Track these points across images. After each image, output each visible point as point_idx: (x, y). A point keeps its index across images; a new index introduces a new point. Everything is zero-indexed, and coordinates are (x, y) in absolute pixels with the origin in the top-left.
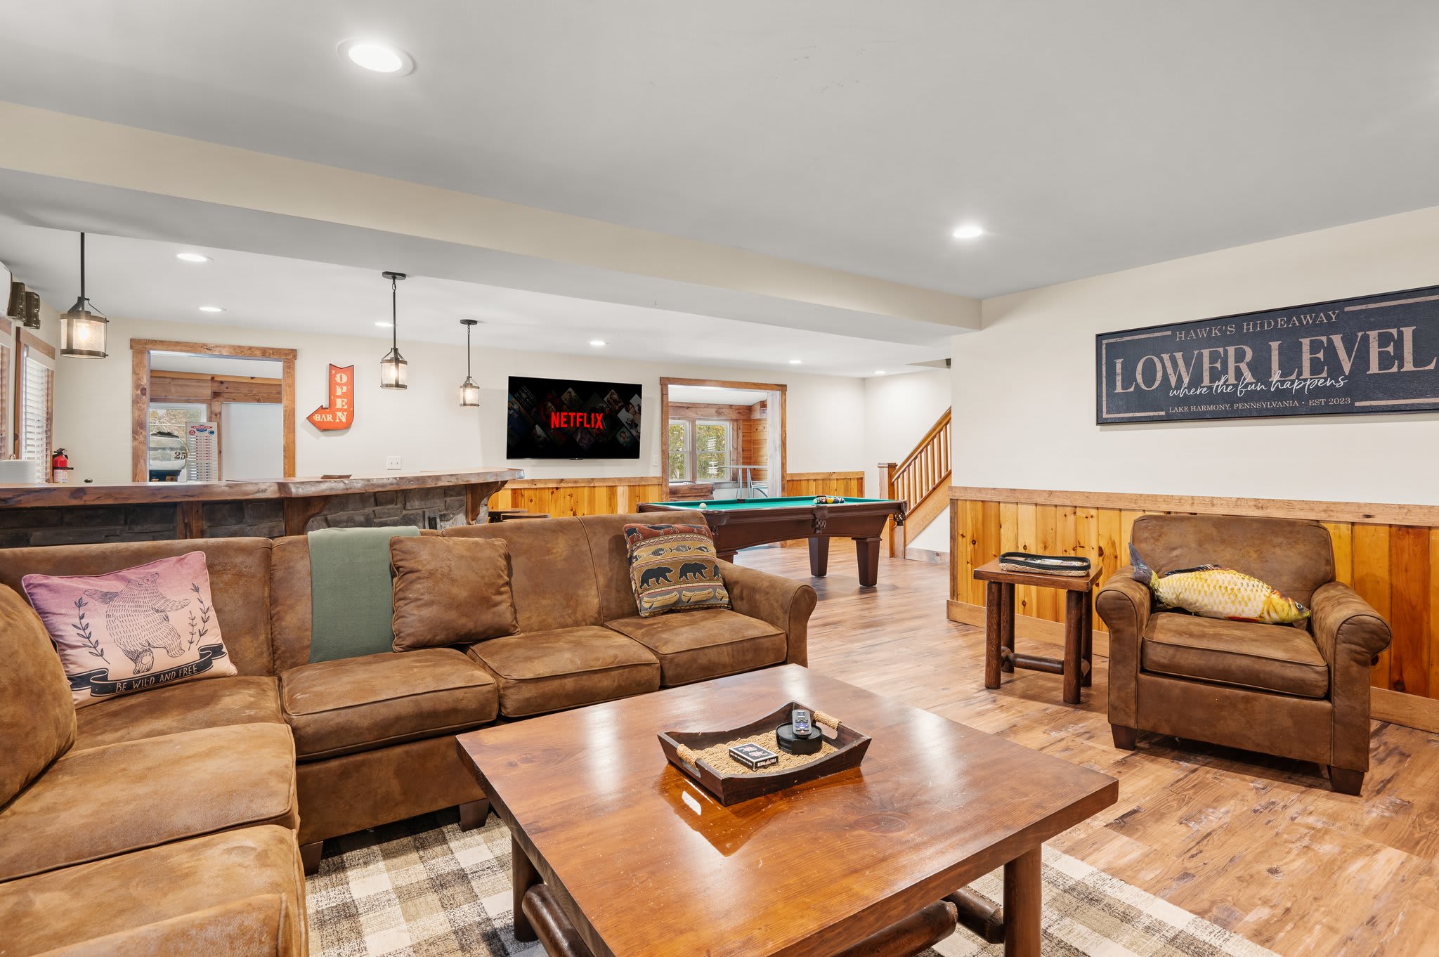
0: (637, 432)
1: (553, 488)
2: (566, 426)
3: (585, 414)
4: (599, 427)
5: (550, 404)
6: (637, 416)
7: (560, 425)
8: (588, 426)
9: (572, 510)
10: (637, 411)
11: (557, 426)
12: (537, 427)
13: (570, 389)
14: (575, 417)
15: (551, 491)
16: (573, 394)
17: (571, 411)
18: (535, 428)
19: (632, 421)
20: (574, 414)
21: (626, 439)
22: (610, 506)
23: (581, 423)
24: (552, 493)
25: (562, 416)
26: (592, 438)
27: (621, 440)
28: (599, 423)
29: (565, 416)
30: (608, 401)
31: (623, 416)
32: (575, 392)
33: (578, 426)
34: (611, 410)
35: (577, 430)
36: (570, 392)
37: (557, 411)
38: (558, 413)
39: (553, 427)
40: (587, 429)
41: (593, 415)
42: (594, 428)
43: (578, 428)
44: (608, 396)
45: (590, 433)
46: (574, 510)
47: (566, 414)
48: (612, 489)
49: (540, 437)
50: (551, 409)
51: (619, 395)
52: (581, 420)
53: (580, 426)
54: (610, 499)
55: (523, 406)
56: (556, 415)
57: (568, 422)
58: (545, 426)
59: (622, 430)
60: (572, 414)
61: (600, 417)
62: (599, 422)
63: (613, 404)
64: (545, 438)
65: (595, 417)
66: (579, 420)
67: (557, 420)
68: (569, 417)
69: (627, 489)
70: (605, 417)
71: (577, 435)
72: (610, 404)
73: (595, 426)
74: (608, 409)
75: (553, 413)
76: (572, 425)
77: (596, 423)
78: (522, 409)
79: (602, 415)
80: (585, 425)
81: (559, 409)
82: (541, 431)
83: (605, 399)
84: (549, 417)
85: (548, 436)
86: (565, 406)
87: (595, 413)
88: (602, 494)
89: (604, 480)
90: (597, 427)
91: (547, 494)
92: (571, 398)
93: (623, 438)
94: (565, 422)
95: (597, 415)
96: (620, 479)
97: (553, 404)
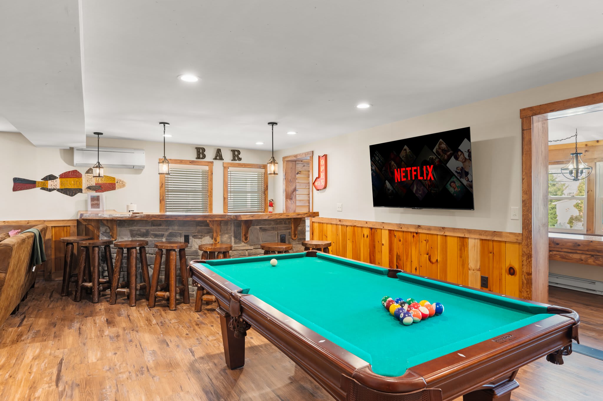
0: (468, 181)
1: (414, 232)
2: (405, 179)
3: (419, 167)
4: (430, 178)
5: (393, 163)
6: (467, 163)
7: (401, 179)
8: (421, 178)
9: (427, 254)
10: (467, 158)
11: (399, 181)
12: (387, 182)
13: (406, 147)
14: (411, 171)
15: (412, 234)
16: (408, 150)
17: (408, 167)
18: (385, 183)
19: (462, 169)
20: (410, 168)
21: (456, 189)
22: (461, 257)
23: (416, 176)
24: (413, 236)
25: (402, 172)
26: (425, 190)
27: (452, 190)
28: (430, 175)
29: (404, 172)
30: (437, 152)
31: (453, 165)
32: (410, 149)
33: (413, 178)
34: (440, 161)
35: (413, 182)
36: (405, 150)
37: (398, 168)
38: (399, 169)
39: (396, 181)
40: (420, 180)
41: (425, 167)
42: (427, 180)
43: (414, 180)
44: (437, 147)
45: (424, 185)
46: (429, 255)
47: (404, 169)
48: (463, 241)
49: (389, 190)
50: (394, 167)
51: (447, 144)
52: (415, 173)
53: (415, 179)
54: (461, 250)
55: (377, 167)
56: (397, 171)
57: (406, 176)
58: (392, 181)
59: (452, 180)
60: (408, 169)
61: (430, 169)
62: (430, 173)
63: (441, 153)
64: (392, 191)
65: (427, 170)
66: (414, 173)
67: (399, 175)
68: (406, 171)
69: (478, 242)
70: (435, 168)
71: (413, 187)
72: (439, 154)
73: (427, 178)
74: (437, 160)
75: (395, 170)
76: (409, 179)
77: (427, 175)
78: (377, 169)
79: (432, 166)
80: (420, 178)
81: (399, 166)
82: (390, 185)
83: (434, 150)
84: (393, 173)
85: (394, 189)
86: (403, 163)
87: (426, 165)
88: (453, 245)
89: (454, 230)
90: (429, 178)
91: (410, 236)
92: (406, 155)
93: (453, 188)
94: (405, 177)
95: (428, 166)
96: (469, 231)
97: (395, 162)
